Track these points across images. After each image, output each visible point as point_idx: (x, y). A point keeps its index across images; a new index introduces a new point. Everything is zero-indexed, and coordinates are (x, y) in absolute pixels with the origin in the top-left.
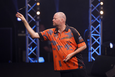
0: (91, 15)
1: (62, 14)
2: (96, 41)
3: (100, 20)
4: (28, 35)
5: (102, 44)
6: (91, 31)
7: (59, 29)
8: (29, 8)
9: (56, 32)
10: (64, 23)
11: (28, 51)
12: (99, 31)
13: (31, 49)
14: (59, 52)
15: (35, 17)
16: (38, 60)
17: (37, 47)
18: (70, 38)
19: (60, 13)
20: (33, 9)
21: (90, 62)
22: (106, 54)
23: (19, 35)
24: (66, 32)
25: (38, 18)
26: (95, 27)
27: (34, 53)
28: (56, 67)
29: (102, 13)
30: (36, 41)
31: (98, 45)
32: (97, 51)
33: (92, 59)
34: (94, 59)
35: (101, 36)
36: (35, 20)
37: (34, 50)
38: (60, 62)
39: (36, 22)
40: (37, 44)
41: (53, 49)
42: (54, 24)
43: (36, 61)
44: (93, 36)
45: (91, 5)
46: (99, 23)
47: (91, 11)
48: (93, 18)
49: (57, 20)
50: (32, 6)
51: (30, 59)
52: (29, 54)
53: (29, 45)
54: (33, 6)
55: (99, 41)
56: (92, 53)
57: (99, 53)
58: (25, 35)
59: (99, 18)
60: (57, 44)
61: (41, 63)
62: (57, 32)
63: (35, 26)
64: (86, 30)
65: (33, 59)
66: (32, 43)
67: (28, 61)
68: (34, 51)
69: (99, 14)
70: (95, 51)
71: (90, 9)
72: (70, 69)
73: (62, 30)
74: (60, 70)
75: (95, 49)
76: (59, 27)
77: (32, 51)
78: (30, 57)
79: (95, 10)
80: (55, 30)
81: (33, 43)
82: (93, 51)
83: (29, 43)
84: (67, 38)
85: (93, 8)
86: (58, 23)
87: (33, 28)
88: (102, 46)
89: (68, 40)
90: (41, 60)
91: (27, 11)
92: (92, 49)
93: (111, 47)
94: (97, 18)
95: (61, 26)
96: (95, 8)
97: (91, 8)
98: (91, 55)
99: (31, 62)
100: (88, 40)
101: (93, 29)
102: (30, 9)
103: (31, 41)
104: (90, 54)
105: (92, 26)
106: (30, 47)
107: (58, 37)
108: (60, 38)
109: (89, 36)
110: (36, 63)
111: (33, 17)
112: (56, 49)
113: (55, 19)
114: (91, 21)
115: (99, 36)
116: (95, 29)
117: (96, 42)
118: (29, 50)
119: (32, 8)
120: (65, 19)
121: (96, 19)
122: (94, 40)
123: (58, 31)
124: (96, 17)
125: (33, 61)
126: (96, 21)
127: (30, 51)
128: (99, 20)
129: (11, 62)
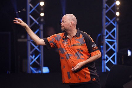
0: (105, 17)
1: (72, 16)
2: (111, 47)
3: (116, 23)
4: (29, 41)
5: (118, 51)
6: (104, 36)
7: (69, 34)
8: (31, 8)
9: (64, 38)
10: (74, 27)
11: (30, 60)
12: (114, 36)
13: (34, 57)
14: (68, 61)
15: (38, 19)
16: (41, 70)
17: (40, 54)
18: (82, 45)
19: (70, 15)
20: (36, 10)
21: (104, 72)
22: (123, 63)
23: (19, 40)
24: (76, 37)
25: (42, 20)
26: (110, 31)
27: (37, 62)
28: (64, 79)
29: (118, 14)
30: (39, 48)
31: (114, 52)
32: (112, 59)
33: (107, 70)
34: (109, 70)
35: (116, 42)
36: (38, 23)
37: (37, 58)
38: (68, 73)
39: (40, 25)
40: (40, 51)
41: (61, 58)
42: (63, 29)
43: (40, 72)
44: (108, 41)
45: (105, 5)
46: (114, 27)
47: (105, 12)
48: (107, 21)
49: (65, 23)
50: (34, 6)
51: (32, 69)
52: (31, 64)
53: (31, 53)
54: (36, 6)
55: (115, 47)
56: (106, 62)
57: (114, 61)
58: (25, 40)
59: (114, 20)
60: (65, 52)
61: (46, 74)
62: (67, 38)
63: (38, 30)
64: (99, 35)
65: (36, 69)
66: (34, 49)
67: (30, 72)
68: (37, 60)
69: (115, 15)
70: (110, 59)
71: (104, 10)
72: (80, 82)
73: (72, 35)
74: (69, 83)
75: (110, 57)
76: (69, 32)
77: (35, 60)
78: (33, 67)
79: (110, 10)
80: (64, 36)
81: (36, 50)
82: (107, 59)
83: (31, 50)
84: (78, 44)
85: (107, 8)
86: (68, 27)
87: (36, 32)
88: (118, 54)
89: (79, 47)
90: (45, 70)
91: (29, 12)
92: (106, 57)
93: (129, 55)
94: (113, 20)
95: (71, 30)
96: (110, 8)
97: (105, 8)
98: (105, 64)
99: (33, 73)
100: (102, 47)
101: (107, 34)
102: (33, 10)
103: (34, 48)
104: (104, 62)
105: (106, 30)
106: (32, 55)
107: (67, 44)
108: (70, 44)
109: (102, 42)
110: (39, 73)
111: (36, 19)
112: (65, 58)
113: (64, 22)
114: (105, 24)
115: (114, 42)
116: (110, 34)
117: (111, 49)
118: (31, 58)
119: (34, 9)
120: (75, 22)
121: (111, 22)
122: (109, 47)
123: (68, 36)
124: (111, 20)
125: (35, 72)
126: (111, 24)
127: (32, 60)
128: (114, 23)
129: (10, 73)
